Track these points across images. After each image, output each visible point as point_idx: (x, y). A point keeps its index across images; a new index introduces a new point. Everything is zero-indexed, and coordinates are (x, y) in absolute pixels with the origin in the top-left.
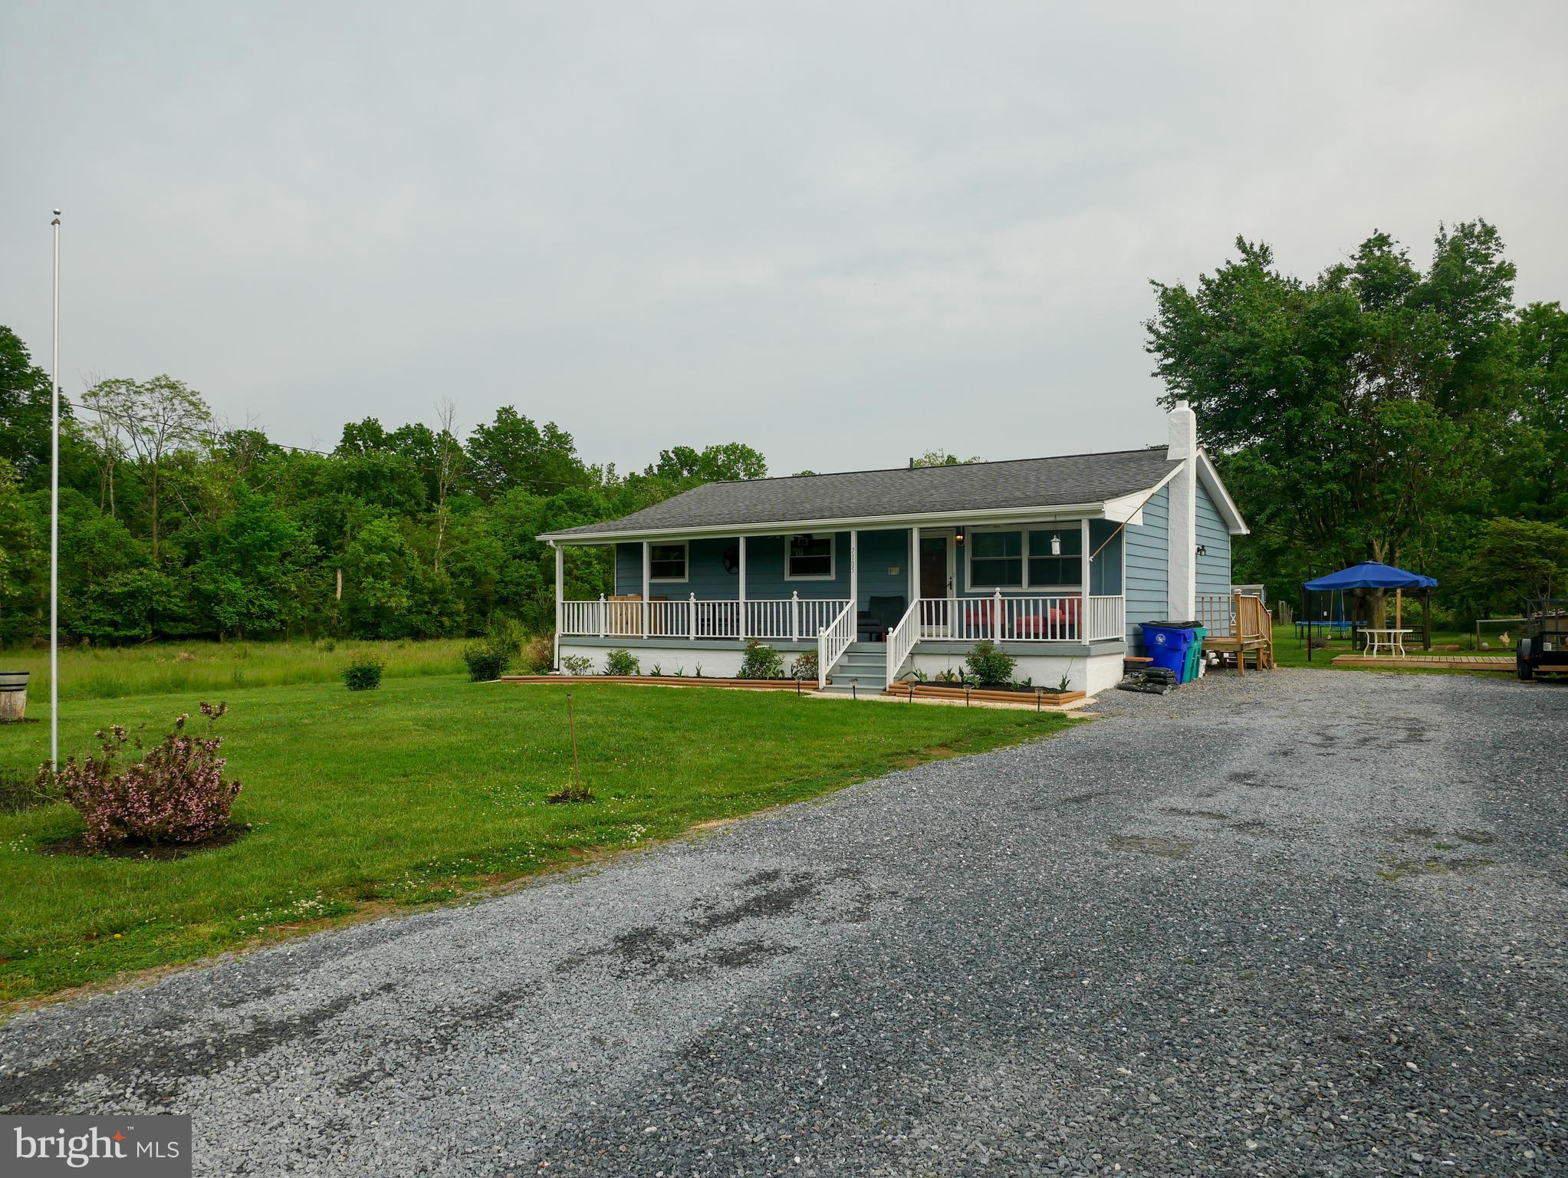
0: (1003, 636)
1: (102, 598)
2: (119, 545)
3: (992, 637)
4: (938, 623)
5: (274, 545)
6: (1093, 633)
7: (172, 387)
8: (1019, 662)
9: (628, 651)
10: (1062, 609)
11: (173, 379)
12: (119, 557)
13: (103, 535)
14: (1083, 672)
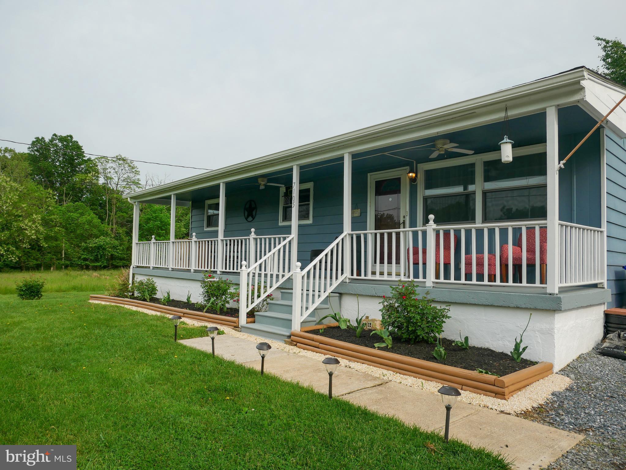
0: (437, 276)
1: (86, 249)
2: (95, 227)
3: (425, 277)
4: (390, 262)
5: (163, 228)
6: (564, 276)
7: (124, 160)
8: (454, 312)
9: (155, 280)
10: (517, 243)
11: (123, 157)
12: (95, 231)
13: (90, 222)
14: (550, 333)
